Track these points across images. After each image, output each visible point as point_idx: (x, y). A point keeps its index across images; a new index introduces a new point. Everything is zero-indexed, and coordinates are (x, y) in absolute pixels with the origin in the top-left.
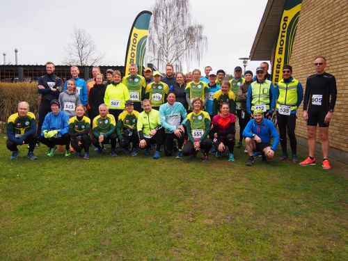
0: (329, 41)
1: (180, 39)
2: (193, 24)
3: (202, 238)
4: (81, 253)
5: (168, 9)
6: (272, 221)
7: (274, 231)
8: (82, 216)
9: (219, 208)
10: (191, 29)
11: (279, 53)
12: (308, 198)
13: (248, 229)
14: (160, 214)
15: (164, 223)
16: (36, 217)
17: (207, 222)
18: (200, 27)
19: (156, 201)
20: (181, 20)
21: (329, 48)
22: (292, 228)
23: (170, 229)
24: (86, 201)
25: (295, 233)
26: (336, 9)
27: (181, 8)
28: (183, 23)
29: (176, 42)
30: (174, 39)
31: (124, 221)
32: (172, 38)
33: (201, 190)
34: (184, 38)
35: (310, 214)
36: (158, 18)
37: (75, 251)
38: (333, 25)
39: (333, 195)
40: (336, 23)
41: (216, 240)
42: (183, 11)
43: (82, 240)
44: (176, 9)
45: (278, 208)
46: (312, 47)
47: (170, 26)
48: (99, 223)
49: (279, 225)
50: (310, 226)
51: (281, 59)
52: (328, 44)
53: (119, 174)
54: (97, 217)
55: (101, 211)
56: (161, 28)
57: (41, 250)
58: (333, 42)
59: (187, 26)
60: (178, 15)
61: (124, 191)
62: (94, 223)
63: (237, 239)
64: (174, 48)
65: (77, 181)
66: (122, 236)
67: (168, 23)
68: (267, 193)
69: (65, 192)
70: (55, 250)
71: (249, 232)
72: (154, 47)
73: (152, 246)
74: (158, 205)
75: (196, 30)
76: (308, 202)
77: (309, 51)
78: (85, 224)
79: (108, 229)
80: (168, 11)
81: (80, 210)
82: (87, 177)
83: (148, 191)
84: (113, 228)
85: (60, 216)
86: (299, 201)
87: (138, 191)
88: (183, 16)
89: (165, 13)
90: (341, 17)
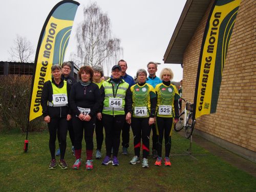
1: (102, 48)
2: (112, 38)
5: (94, 25)
10: (111, 41)
11: (208, 51)
18: (118, 40)
20: (103, 34)
27: (104, 25)
28: (105, 37)
29: (99, 51)
30: (98, 48)
32: (96, 47)
34: (105, 48)
36: (86, 32)
42: (105, 28)
44: (100, 26)
47: (95, 39)
51: (210, 58)
56: (88, 40)
59: (108, 40)
60: (102, 30)
64: (98, 55)
67: (94, 36)
72: (82, 54)
75: (115, 42)
80: (94, 27)
88: (105, 32)
89: (91, 28)
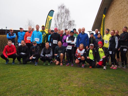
0: (122, 22)
1: (66, 25)
2: (71, 20)
3: (72, 91)
4: (21, 95)
6: (101, 86)
7: (102, 90)
8: (23, 81)
9: (80, 81)
10: (70, 21)
12: (115, 79)
13: (91, 89)
14: (55, 82)
15: (57, 85)
16: (4, 81)
17: (74, 85)
18: (74, 21)
19: (54, 78)
20: (67, 18)
21: (122, 25)
22: (110, 89)
23: (59, 87)
24: (26, 77)
25: (111, 91)
26: (125, 10)
27: (67, 14)
29: (65, 26)
30: (64, 25)
31: (40, 84)
33: (73, 75)
34: (68, 25)
35: (117, 84)
36: (59, 17)
37: (18, 94)
38: (123, 16)
39: (125, 78)
40: (125, 16)
41: (78, 92)
42: (68, 15)
43: (21, 90)
44: (65, 14)
45: (103, 82)
46: (115, 25)
47: (63, 20)
48: (30, 84)
49: (105, 88)
50: (117, 89)
52: (121, 24)
53: (40, 68)
54: (29, 82)
55: (31, 80)
56: (59, 21)
57: (3, 93)
58: (124, 23)
60: (66, 16)
61: (41, 74)
62: (28, 84)
63: (87, 92)
65: (23, 70)
66: (39, 89)
67: (62, 19)
68: (99, 76)
69: (18, 73)
70: (10, 93)
71: (92, 89)
73: (51, 93)
74: (55, 79)
75: (72, 22)
76: (116, 80)
77: (114, 26)
78: (24, 85)
79: (33, 87)
80: (62, 15)
81: (22, 80)
82: (27, 69)
83: (51, 74)
84: (35, 86)
85: (14, 81)
86: (112, 80)
87: (47, 74)
89: (61, 15)
90: (126, 13)
